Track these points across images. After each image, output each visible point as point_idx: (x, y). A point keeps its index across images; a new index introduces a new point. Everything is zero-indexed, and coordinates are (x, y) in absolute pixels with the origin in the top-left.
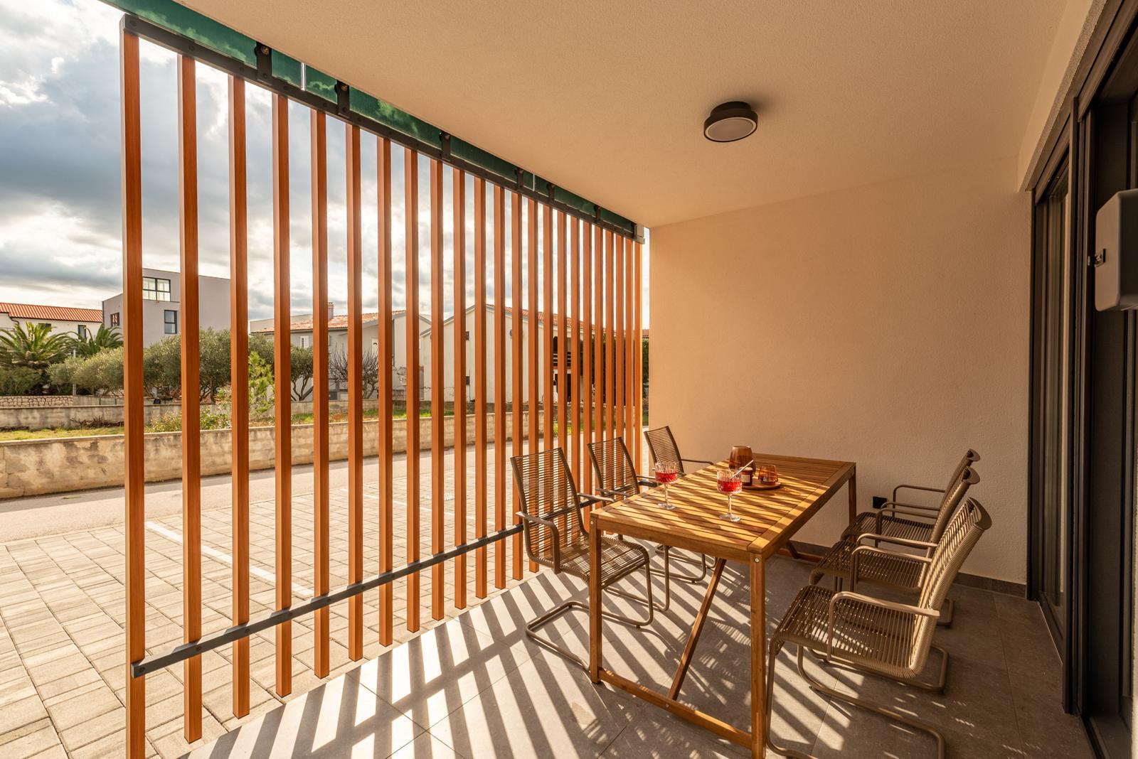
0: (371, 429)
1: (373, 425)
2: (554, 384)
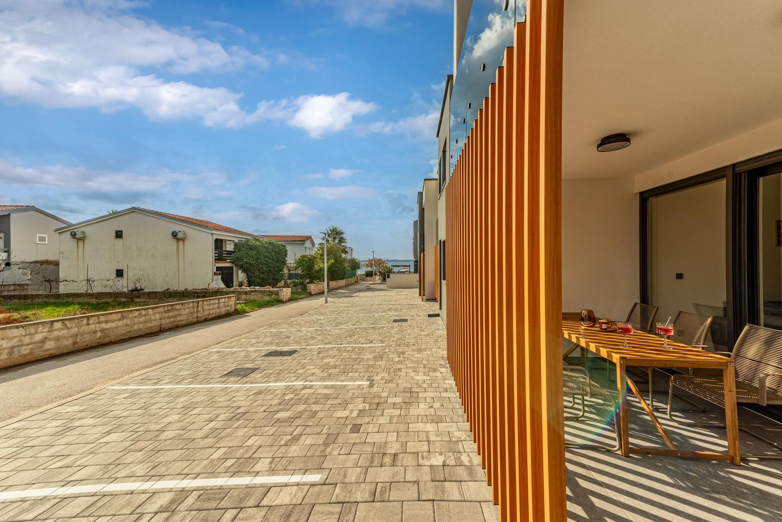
0: (74, 325)
1: (76, 321)
2: (215, 274)
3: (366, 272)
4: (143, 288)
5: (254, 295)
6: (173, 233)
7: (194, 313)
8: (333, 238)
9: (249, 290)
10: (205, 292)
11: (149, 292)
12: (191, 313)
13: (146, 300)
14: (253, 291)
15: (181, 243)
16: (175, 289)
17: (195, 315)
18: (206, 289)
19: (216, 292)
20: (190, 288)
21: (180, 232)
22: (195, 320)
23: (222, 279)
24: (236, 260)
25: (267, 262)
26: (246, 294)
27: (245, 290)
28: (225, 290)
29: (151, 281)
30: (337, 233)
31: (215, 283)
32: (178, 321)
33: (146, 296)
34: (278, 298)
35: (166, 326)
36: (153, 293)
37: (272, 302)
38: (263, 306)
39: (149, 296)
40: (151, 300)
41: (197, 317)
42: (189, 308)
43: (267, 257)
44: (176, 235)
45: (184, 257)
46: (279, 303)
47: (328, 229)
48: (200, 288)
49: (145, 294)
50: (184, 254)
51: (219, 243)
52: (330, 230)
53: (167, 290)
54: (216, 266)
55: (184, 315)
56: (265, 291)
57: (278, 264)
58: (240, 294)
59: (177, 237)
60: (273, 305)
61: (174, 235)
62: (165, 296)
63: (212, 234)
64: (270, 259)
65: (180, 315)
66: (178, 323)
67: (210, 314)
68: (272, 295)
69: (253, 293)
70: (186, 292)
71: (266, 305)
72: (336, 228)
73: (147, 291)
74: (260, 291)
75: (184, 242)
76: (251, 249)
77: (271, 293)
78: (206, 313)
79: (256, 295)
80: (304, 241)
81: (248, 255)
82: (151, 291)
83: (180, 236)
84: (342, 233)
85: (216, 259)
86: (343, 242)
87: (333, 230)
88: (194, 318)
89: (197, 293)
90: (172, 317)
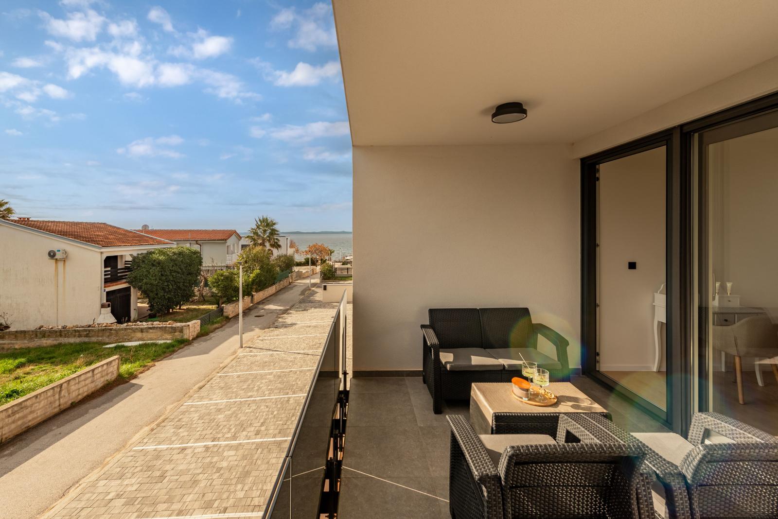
2: (103, 306)
3: (305, 259)
4: (9, 323)
5: (152, 332)
6: (49, 254)
7: (55, 401)
8: (263, 230)
9: (145, 327)
10: (89, 331)
11: (16, 332)
12: (51, 403)
13: (12, 341)
14: (150, 328)
15: (61, 264)
16: (50, 327)
17: (57, 403)
18: (89, 326)
19: (103, 330)
20: (69, 325)
21: (59, 251)
22: (57, 410)
23: (113, 312)
24: (134, 280)
25: (174, 278)
26: (142, 332)
27: (140, 327)
28: (114, 327)
29: (21, 311)
30: (268, 225)
31: (103, 317)
32: (30, 421)
33: (13, 337)
34: (182, 336)
35: (10, 433)
36: (22, 332)
37: (173, 346)
38: (160, 355)
39: (16, 336)
40: (18, 342)
41: (59, 405)
42: (47, 398)
43: (175, 271)
44: (54, 255)
45: (64, 281)
46: (182, 345)
47: (258, 220)
48: (82, 325)
49: (10, 333)
50: (64, 277)
51: (110, 261)
52: (260, 220)
53: (40, 329)
54: (106, 291)
55: (39, 409)
56: (166, 327)
57: (190, 277)
58: (135, 332)
59: (56, 257)
60: (174, 352)
61: (52, 255)
62: (36, 335)
63: (102, 253)
64: (179, 273)
65: (31, 412)
66: (30, 424)
67: (79, 395)
68: (175, 332)
69: (151, 331)
70: (64, 331)
71: (164, 352)
72: (266, 219)
73: (13, 330)
74: (160, 328)
75: (64, 264)
76: (153, 265)
77: (174, 330)
78: (74, 394)
79: (155, 332)
80: (226, 240)
81: (149, 273)
82: (19, 329)
83: (59, 256)
84: (274, 224)
85: (105, 282)
86: (275, 234)
87: (264, 221)
88: (55, 408)
89: (78, 331)
90: (19, 419)
